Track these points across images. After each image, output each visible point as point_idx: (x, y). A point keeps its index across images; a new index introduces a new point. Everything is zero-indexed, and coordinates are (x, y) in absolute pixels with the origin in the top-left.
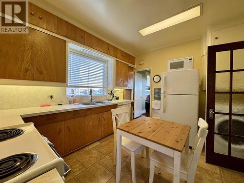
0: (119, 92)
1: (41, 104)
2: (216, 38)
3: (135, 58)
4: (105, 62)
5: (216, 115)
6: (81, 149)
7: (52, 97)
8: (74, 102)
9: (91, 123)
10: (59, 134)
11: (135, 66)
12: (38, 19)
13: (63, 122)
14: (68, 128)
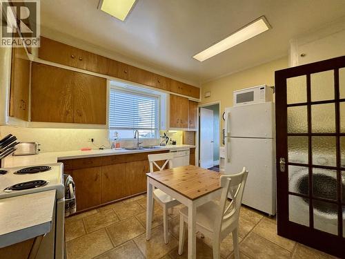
0: (177, 134)
1: (82, 148)
2: (302, 55)
3: (199, 89)
4: (157, 97)
5: (289, 166)
6: (122, 200)
7: (92, 140)
8: (117, 146)
9: (133, 172)
10: (96, 180)
11: (200, 100)
12: (78, 61)
13: (100, 168)
14: (106, 174)
